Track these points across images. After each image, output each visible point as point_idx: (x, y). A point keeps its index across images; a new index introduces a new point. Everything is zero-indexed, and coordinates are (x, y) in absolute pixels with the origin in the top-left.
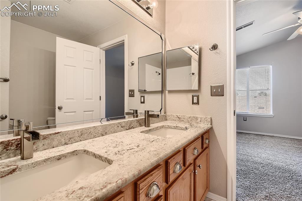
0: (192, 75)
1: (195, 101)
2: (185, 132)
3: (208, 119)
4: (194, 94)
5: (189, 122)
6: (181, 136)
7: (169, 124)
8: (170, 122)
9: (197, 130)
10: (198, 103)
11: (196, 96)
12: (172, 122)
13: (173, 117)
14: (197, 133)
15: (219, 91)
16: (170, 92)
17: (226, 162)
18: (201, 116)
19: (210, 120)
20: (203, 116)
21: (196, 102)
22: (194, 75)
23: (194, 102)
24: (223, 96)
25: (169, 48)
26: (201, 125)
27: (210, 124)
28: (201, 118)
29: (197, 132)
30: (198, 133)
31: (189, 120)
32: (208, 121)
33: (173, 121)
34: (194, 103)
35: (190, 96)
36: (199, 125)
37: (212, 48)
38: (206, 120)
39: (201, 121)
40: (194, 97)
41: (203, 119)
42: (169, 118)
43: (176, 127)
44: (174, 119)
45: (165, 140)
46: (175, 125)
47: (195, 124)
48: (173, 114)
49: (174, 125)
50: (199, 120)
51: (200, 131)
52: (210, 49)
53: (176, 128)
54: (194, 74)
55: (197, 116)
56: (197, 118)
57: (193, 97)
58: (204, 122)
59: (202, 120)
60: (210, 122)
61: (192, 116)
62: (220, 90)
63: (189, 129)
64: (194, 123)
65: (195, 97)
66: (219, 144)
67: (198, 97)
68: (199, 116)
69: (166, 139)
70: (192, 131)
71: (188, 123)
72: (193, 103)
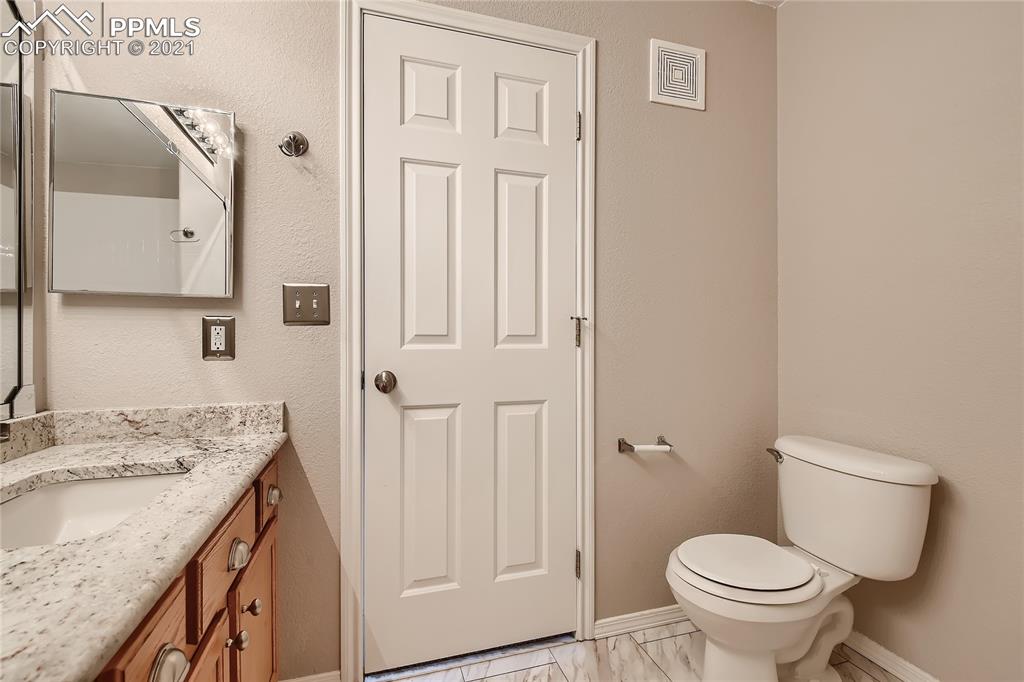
0: (183, 238)
1: (218, 341)
2: (181, 483)
3: (274, 412)
4: (213, 315)
5: (187, 436)
6: (166, 509)
7: (75, 464)
8: (79, 448)
9: (236, 464)
10: (230, 352)
11: (221, 323)
12: (88, 446)
13: (96, 423)
14: (242, 478)
15: (315, 306)
16: (72, 299)
17: (336, 548)
18: (244, 405)
19: (281, 412)
20: (251, 404)
21: (222, 348)
22: (194, 238)
23: (213, 348)
24: (328, 323)
25: (71, 84)
26: (246, 440)
27: (280, 427)
28: (245, 412)
29: (237, 470)
30: (247, 472)
31: (189, 425)
32: (271, 419)
33: (100, 444)
34: (214, 353)
35: (192, 322)
36: (237, 440)
37: (289, 144)
38: (265, 414)
39: (243, 423)
40: (213, 328)
41: (253, 414)
42: (69, 430)
43: (121, 470)
44: (103, 431)
45: (78, 561)
46: (114, 461)
47: (218, 439)
48: (98, 410)
49: (109, 463)
50: (237, 418)
51: (252, 465)
52: (281, 147)
53: (124, 472)
54: (192, 234)
55: (225, 405)
56: (226, 414)
57: (206, 326)
58: (259, 424)
59: (248, 418)
60: (281, 422)
61: (203, 406)
62: (317, 303)
63: (199, 468)
64: (210, 435)
65: (218, 328)
66: (312, 496)
67: (230, 328)
68: (235, 405)
69: (81, 551)
70: (212, 470)
71: (182, 440)
72: (207, 352)
